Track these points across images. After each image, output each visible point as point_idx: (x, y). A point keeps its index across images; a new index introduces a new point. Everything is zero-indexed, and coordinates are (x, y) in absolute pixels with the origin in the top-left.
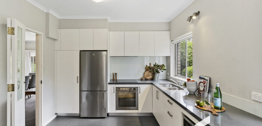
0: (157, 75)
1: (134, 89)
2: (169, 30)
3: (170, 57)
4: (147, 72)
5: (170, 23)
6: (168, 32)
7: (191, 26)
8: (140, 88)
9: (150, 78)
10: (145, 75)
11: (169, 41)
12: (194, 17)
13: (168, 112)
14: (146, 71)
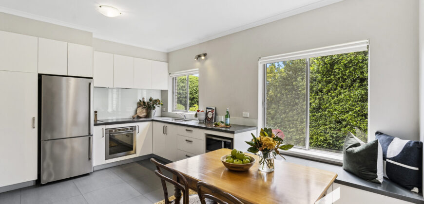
0: (153, 112)
1: (132, 128)
2: (168, 61)
3: (167, 90)
4: (140, 108)
5: (168, 54)
6: (166, 64)
7: (198, 64)
8: (138, 126)
9: (144, 116)
10: (138, 112)
11: (167, 74)
12: (203, 58)
13: (186, 140)
14: (138, 107)
